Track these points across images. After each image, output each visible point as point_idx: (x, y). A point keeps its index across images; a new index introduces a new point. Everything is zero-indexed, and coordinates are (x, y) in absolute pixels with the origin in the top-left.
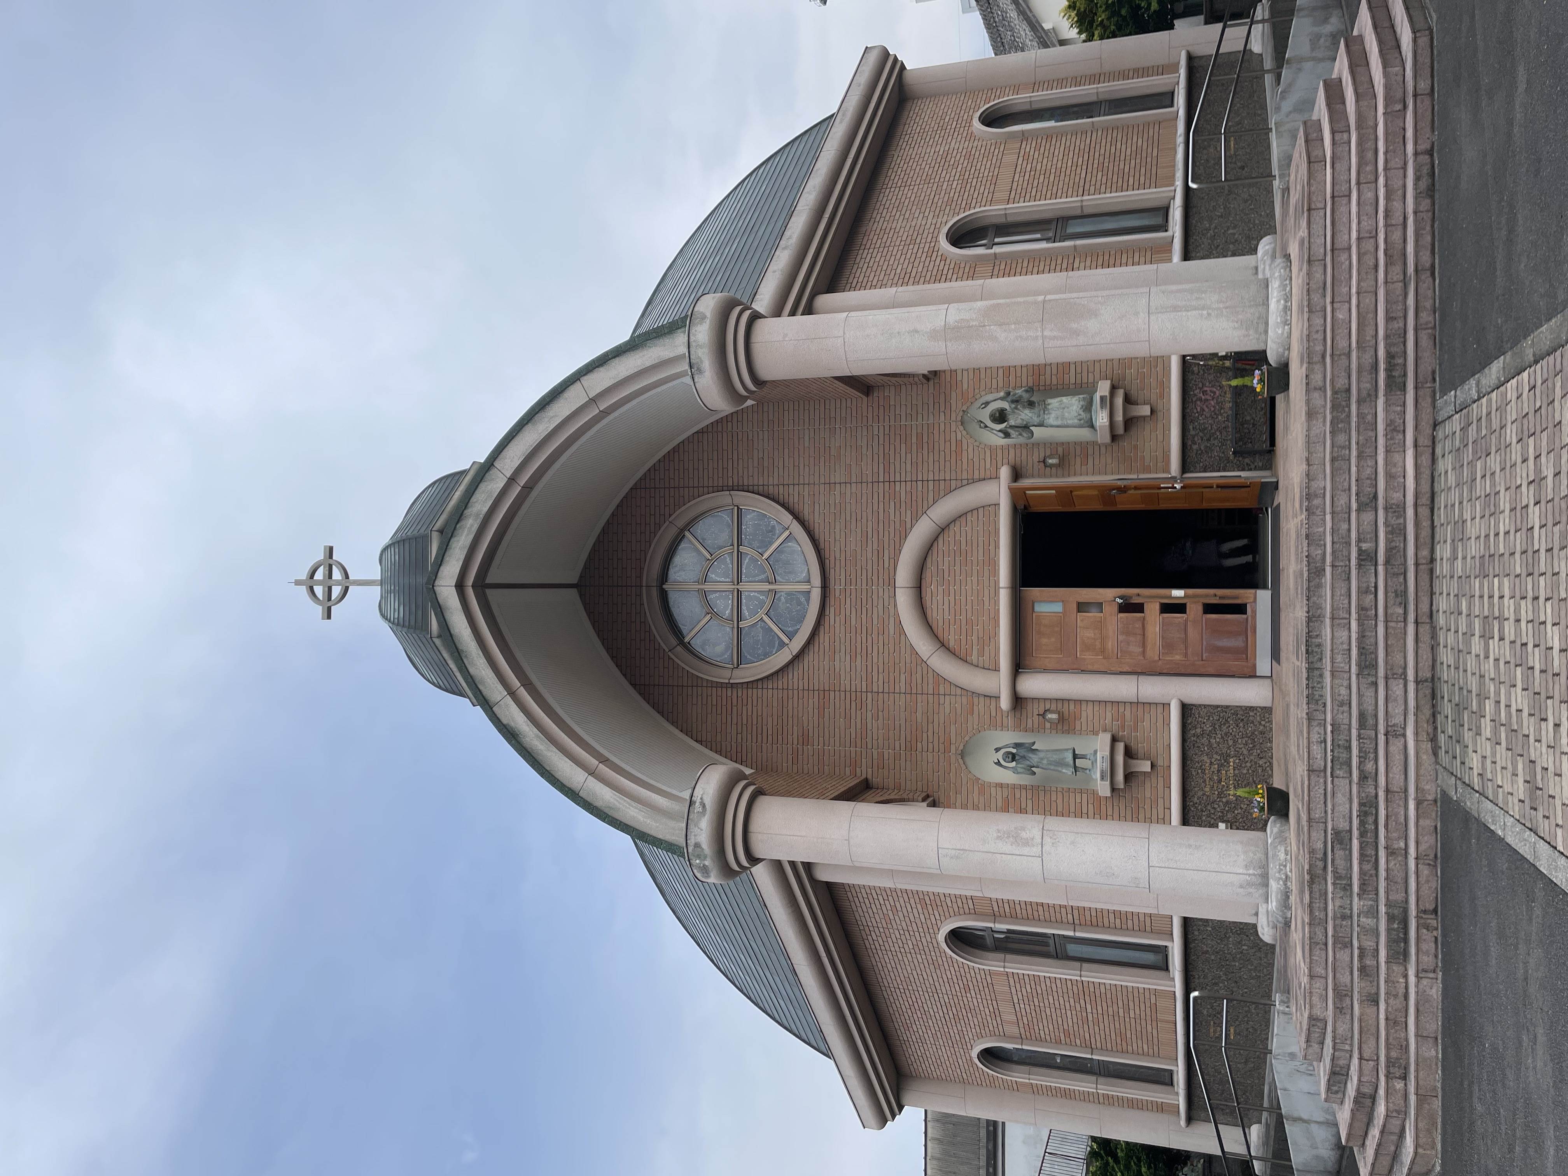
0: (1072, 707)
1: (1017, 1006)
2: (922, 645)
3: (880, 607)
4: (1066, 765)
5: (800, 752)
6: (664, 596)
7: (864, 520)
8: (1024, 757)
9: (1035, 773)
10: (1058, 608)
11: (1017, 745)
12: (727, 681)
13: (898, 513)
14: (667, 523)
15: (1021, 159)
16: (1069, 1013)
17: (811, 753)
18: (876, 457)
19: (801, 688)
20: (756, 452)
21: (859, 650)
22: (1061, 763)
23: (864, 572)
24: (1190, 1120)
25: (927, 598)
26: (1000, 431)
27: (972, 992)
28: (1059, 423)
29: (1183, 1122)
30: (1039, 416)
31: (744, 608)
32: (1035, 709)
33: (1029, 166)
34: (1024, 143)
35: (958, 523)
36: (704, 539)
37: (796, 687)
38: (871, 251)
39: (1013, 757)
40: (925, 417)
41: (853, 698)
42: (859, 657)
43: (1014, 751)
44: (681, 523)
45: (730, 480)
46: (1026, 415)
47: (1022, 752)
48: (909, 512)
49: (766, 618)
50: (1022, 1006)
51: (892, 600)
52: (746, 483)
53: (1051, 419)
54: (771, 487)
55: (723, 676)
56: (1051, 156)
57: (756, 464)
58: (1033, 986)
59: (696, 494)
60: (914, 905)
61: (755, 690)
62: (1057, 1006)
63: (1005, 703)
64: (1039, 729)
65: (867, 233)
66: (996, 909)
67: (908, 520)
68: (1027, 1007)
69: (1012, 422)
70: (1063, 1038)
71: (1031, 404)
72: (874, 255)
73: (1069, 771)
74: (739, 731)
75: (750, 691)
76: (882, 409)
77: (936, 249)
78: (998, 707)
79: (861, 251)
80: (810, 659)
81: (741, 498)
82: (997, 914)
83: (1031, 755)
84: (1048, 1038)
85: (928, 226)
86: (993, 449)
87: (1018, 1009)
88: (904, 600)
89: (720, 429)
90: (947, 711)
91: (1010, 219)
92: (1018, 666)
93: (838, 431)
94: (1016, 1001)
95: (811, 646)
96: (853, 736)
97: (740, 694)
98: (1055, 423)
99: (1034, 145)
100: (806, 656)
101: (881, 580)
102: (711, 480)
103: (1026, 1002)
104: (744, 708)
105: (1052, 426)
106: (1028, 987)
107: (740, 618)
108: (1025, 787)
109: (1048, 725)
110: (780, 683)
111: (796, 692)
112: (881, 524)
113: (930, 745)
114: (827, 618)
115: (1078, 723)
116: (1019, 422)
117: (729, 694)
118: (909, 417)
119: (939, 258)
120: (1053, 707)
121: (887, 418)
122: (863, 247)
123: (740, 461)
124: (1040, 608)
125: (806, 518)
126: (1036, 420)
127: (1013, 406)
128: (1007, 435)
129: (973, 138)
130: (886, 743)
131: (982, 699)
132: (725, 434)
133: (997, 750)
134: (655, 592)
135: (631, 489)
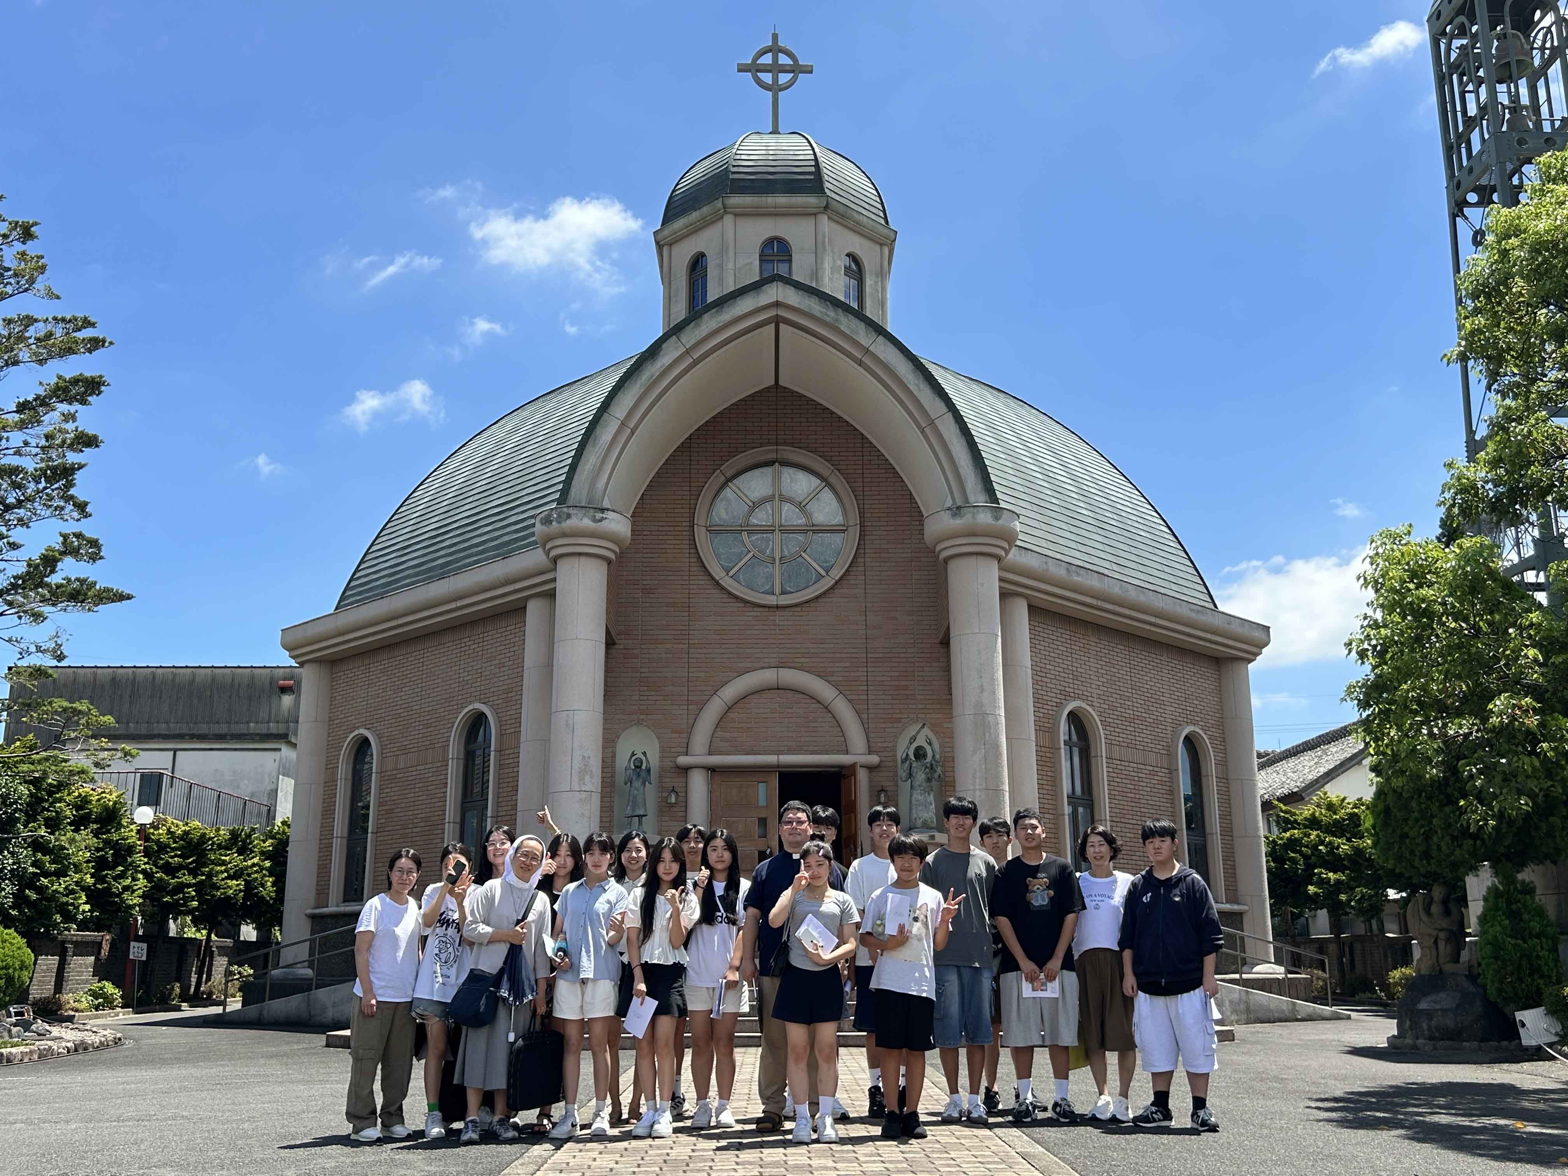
0: (681, 814)
1: (414, 769)
2: (730, 692)
3: (761, 655)
4: (634, 810)
5: (636, 587)
6: (769, 463)
7: (834, 641)
8: (639, 775)
9: (626, 784)
10: (762, 802)
11: (648, 771)
12: (695, 522)
13: (840, 669)
14: (832, 468)
15: (1151, 768)
16: (411, 813)
17: (636, 596)
18: (888, 650)
19: (691, 587)
20: (894, 546)
21: (724, 637)
22: (635, 805)
23: (791, 641)
24: (313, 917)
25: (769, 695)
26: (907, 755)
27: (425, 731)
28: (914, 802)
29: (309, 911)
30: (919, 786)
31: (759, 536)
32: (678, 783)
33: (1144, 776)
34: (1167, 771)
35: (832, 720)
36: (818, 499)
37: (691, 582)
38: (1069, 641)
39: (638, 767)
40: (921, 692)
41: (683, 632)
42: (719, 637)
43: (644, 767)
44: (832, 480)
45: (869, 524)
46: (920, 776)
47: (643, 774)
48: (841, 679)
49: (750, 555)
50: (414, 773)
51: (767, 665)
52: (866, 538)
53: (918, 796)
54: (863, 560)
55: (700, 519)
56: (1152, 794)
57: (883, 546)
58: (434, 783)
59: (857, 493)
60: (506, 682)
61: (688, 546)
62: (417, 803)
63: (683, 760)
64: (661, 787)
65: (1086, 637)
66: (507, 752)
67: (834, 678)
68: (414, 778)
69: (914, 765)
70: (384, 808)
71: (929, 780)
72: (1065, 645)
73: (629, 811)
74: (653, 533)
75: (688, 542)
76: (929, 655)
77: (1067, 698)
78: (679, 754)
79: (1068, 632)
80: (716, 593)
81: (854, 533)
82: (503, 753)
83: (641, 781)
84: (384, 795)
85: (1089, 690)
86: (894, 749)
87: (411, 769)
88: (768, 676)
89: (913, 514)
90: (674, 712)
91: (1093, 760)
92: (712, 770)
93: (911, 618)
94: (418, 768)
95: (727, 596)
96: (651, 632)
97: (685, 533)
98: (913, 798)
99: (1164, 779)
100: (718, 591)
101: (784, 655)
102: (869, 506)
103: (418, 777)
104: (672, 538)
105: (911, 796)
106: (434, 778)
107: (750, 532)
108: (613, 776)
109: (665, 794)
110: (695, 569)
111: (687, 582)
112: (831, 655)
113: (645, 698)
114: (751, 609)
115: (667, 819)
116: (914, 770)
117: (684, 524)
118: (921, 679)
119: (1058, 701)
120: (681, 799)
121: (920, 660)
122: (1073, 634)
123: (885, 533)
124: (762, 787)
125: (836, 591)
126: (916, 783)
127: (928, 765)
128: (904, 761)
129: (1175, 726)
130: (646, 661)
131: (686, 740)
132: (908, 519)
133: (644, 754)
134: (772, 456)
135: (862, 434)
